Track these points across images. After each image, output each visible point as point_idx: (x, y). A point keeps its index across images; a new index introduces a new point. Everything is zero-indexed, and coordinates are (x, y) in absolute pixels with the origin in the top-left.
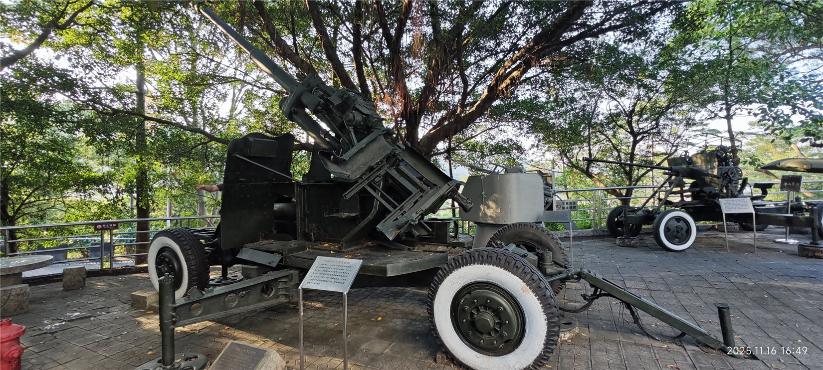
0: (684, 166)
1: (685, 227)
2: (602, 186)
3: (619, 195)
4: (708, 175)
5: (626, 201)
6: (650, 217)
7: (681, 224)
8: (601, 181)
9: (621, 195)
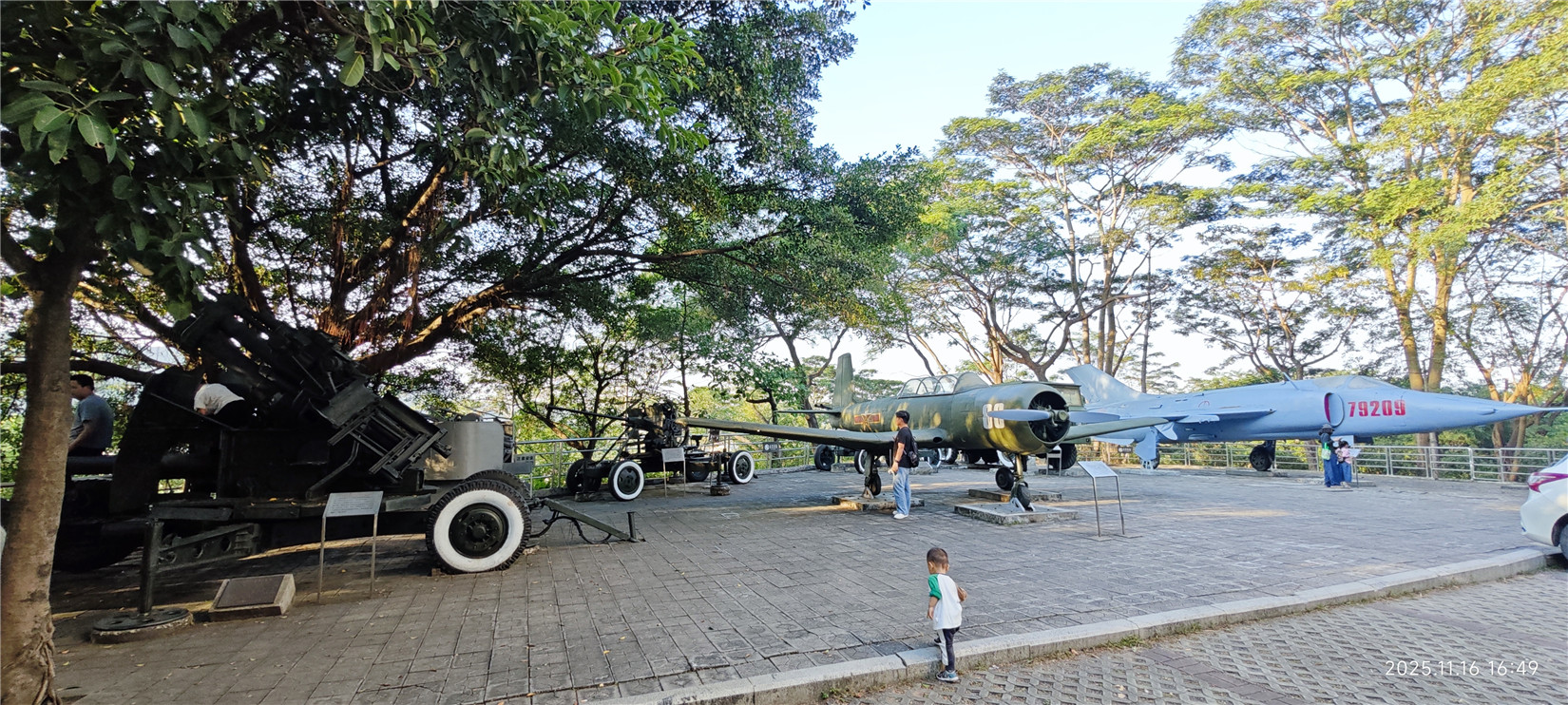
0: (640, 418)
1: (635, 477)
2: (564, 437)
3: (580, 448)
4: (657, 427)
5: (588, 455)
6: (607, 468)
7: (632, 474)
8: (563, 432)
9: (584, 448)
